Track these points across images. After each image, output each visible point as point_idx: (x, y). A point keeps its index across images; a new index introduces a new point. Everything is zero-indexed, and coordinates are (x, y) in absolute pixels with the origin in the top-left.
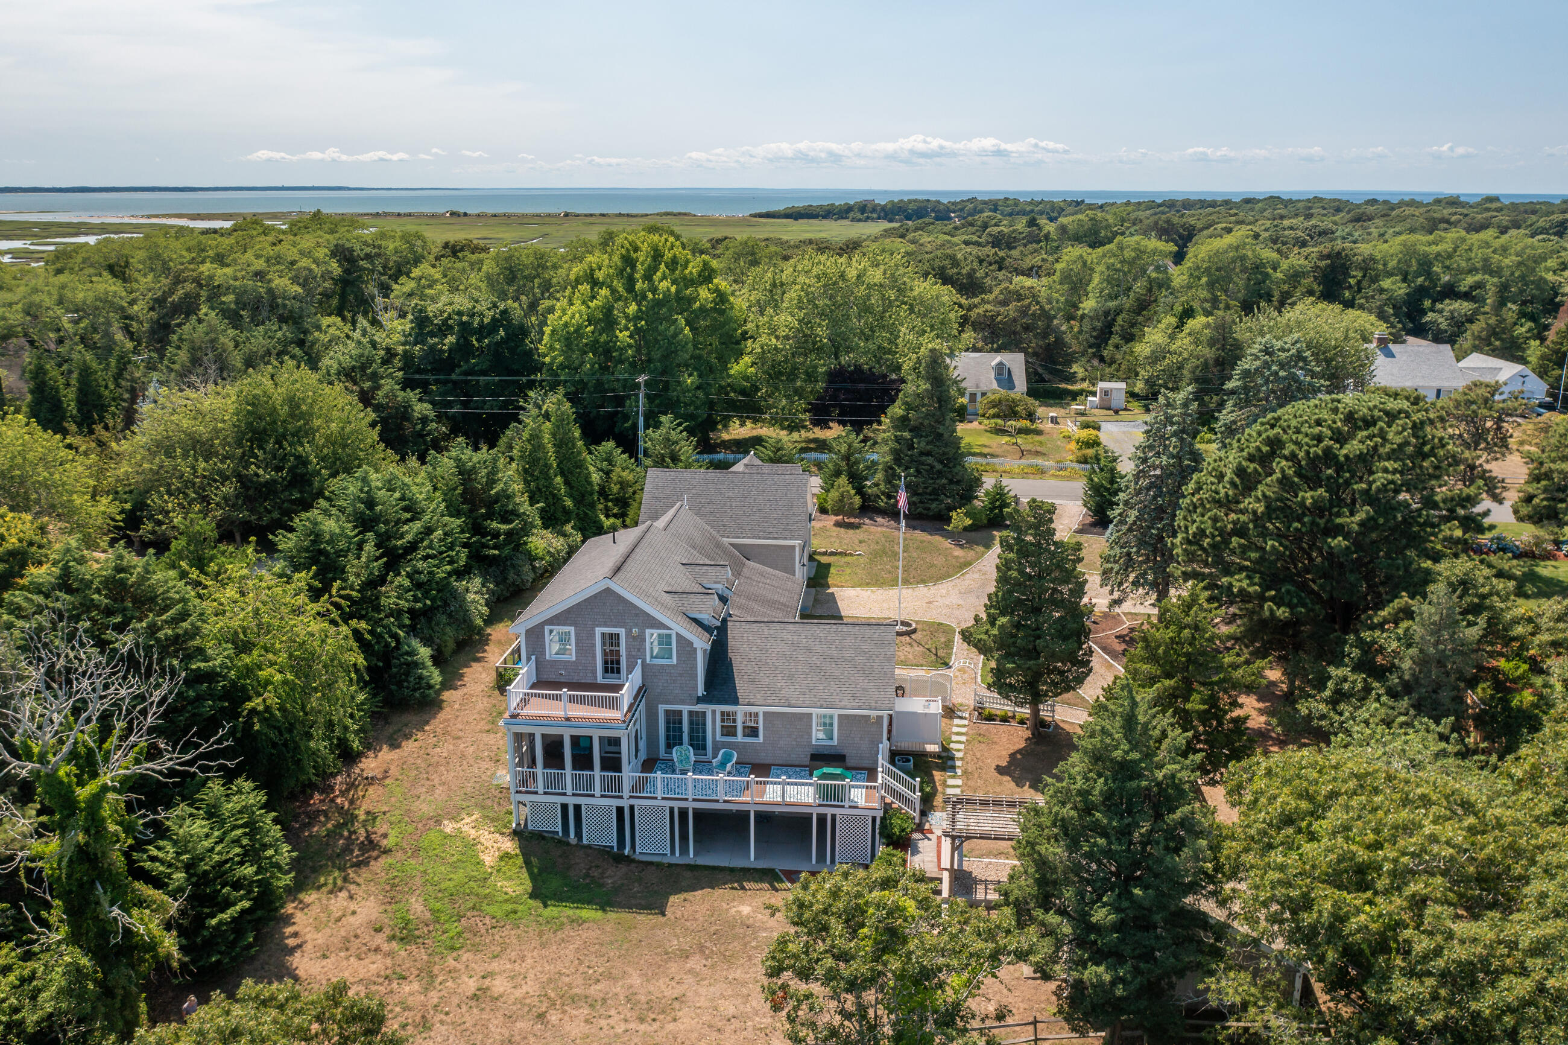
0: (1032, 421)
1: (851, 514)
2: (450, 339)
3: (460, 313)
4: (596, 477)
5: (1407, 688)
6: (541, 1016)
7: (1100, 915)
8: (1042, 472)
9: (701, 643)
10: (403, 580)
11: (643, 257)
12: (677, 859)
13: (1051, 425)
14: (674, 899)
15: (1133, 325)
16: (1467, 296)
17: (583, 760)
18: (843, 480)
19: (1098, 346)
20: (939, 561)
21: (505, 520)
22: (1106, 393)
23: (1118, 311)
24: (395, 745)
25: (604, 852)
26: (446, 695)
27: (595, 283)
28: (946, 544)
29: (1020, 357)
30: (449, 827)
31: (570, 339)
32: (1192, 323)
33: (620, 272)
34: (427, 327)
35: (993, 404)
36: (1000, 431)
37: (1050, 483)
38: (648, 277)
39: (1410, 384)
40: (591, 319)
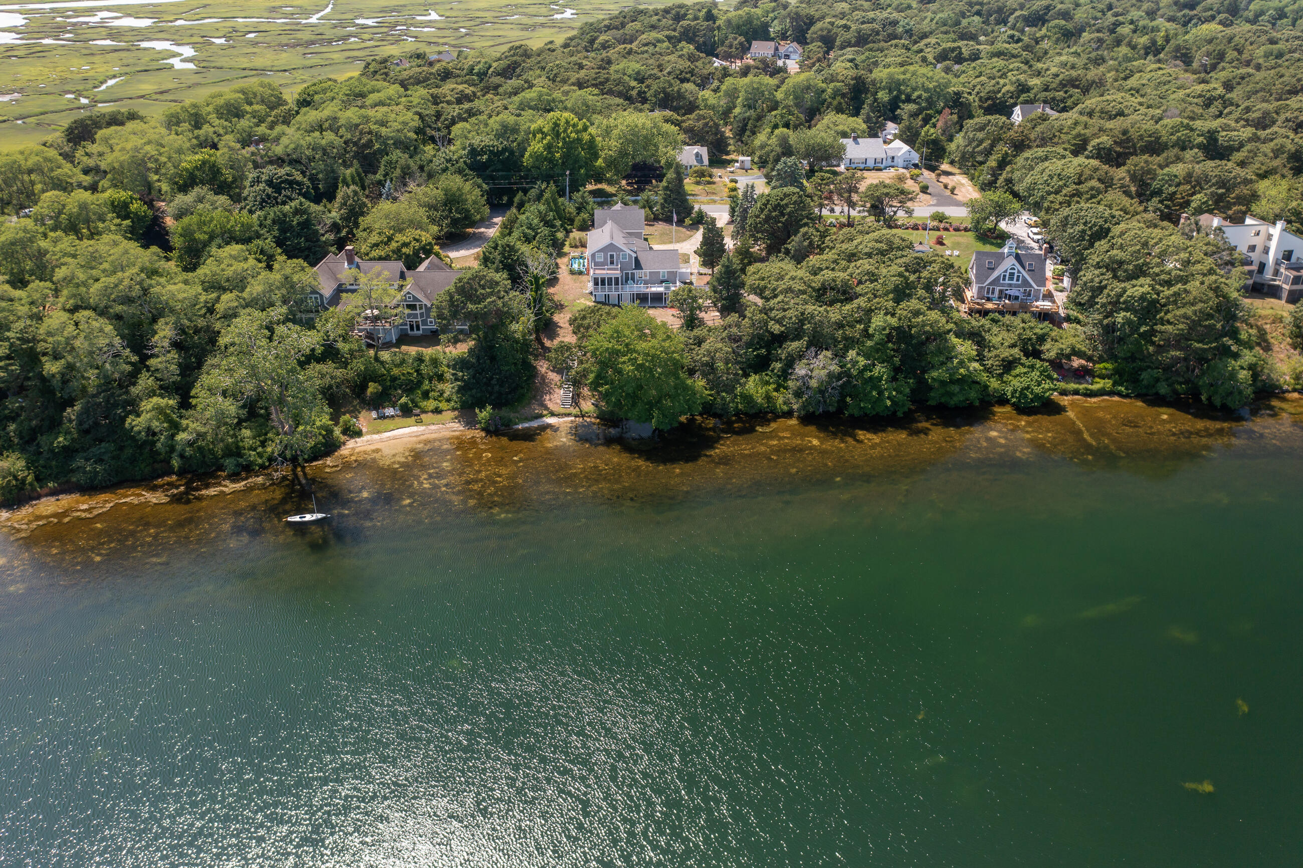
0: (711, 177)
1: (650, 221)
2: (485, 157)
3: (488, 146)
8: (715, 202)
9: (634, 255)
11: (561, 123)
13: (718, 179)
15: (754, 128)
16: (914, 101)
18: (647, 209)
19: (740, 135)
20: (682, 235)
22: (743, 162)
23: (749, 118)
24: (554, 287)
26: (558, 278)
27: (543, 133)
28: (683, 230)
29: (705, 149)
30: (578, 301)
31: (537, 157)
32: (777, 132)
33: (553, 129)
34: (474, 152)
35: (695, 172)
36: (698, 183)
37: (718, 206)
38: (565, 131)
39: (864, 157)
40: (544, 149)
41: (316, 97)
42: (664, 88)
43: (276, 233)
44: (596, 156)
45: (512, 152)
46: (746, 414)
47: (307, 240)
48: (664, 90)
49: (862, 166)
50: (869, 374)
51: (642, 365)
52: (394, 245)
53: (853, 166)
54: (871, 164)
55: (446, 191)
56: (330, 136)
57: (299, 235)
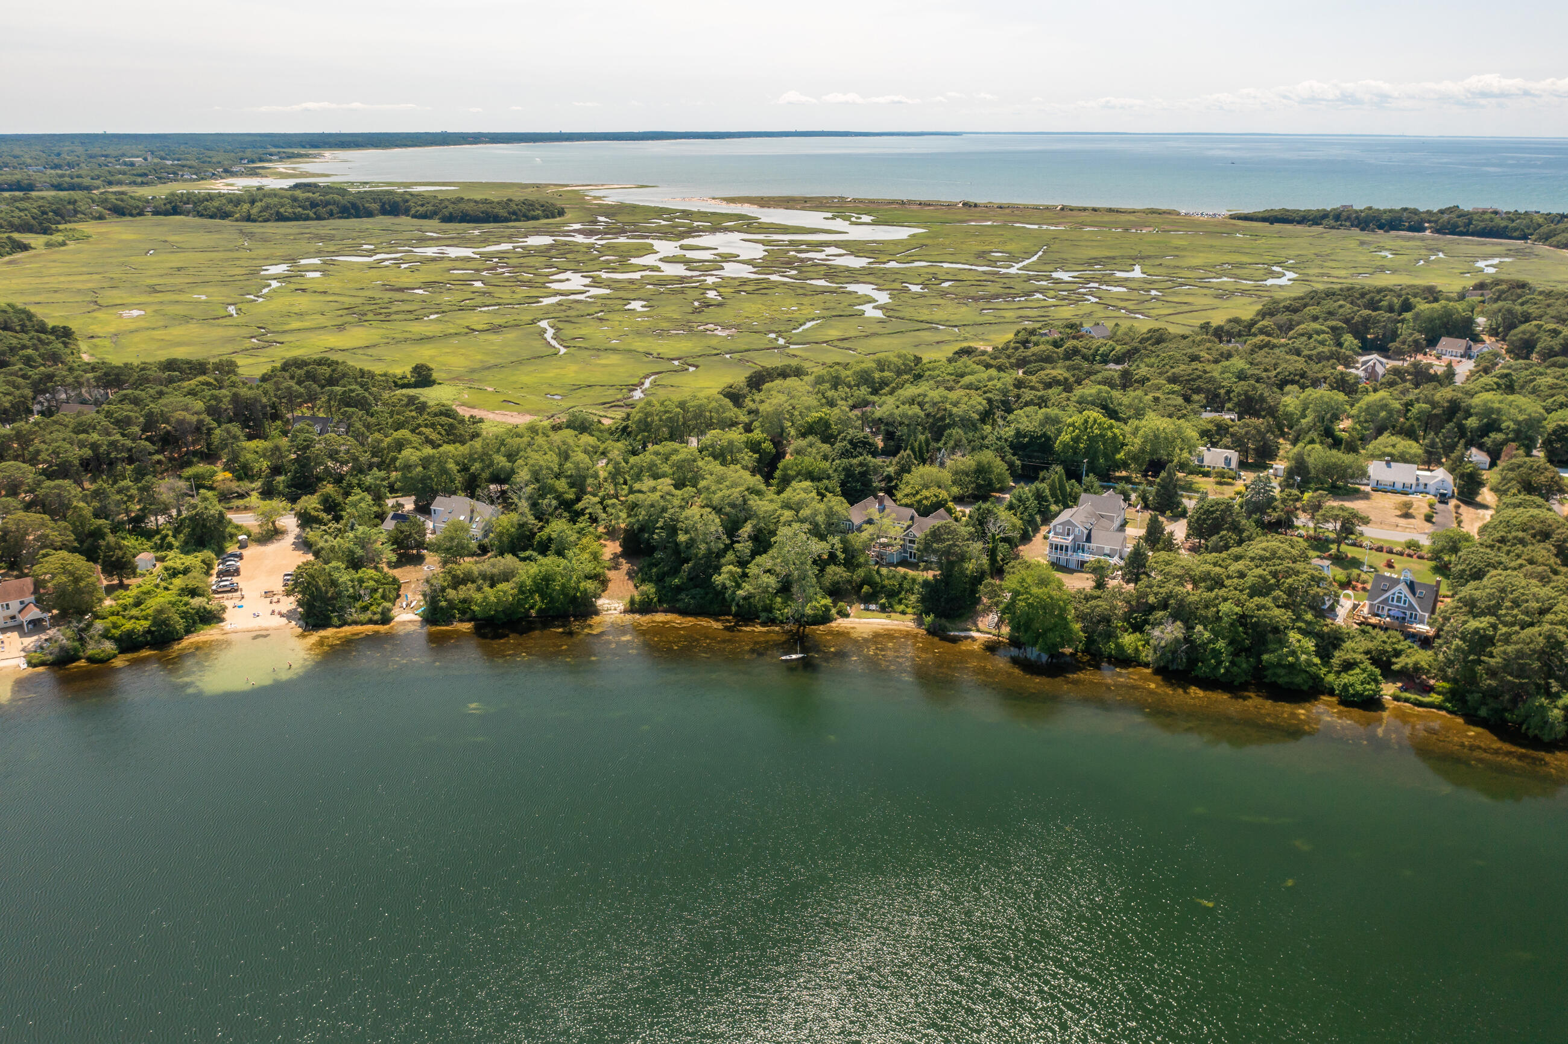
2: (1026, 439)
3: (1030, 431)
4: (1069, 490)
9: (1086, 532)
11: (1091, 420)
17: (1061, 549)
18: (1141, 500)
21: (1045, 501)
26: (1035, 537)
27: (1074, 426)
29: (1239, 453)
31: (1065, 445)
33: (1083, 424)
34: (1018, 434)
36: (1220, 483)
39: (1392, 480)
40: (1072, 439)
41: (927, 373)
42: (1247, 391)
43: (842, 477)
44: (1118, 450)
45: (1049, 438)
46: (1116, 659)
47: (862, 484)
48: (1246, 393)
49: (1388, 488)
50: (1212, 646)
51: (1032, 604)
52: (918, 497)
53: (1380, 487)
54: (1399, 486)
55: (979, 464)
56: (916, 409)
57: (858, 481)
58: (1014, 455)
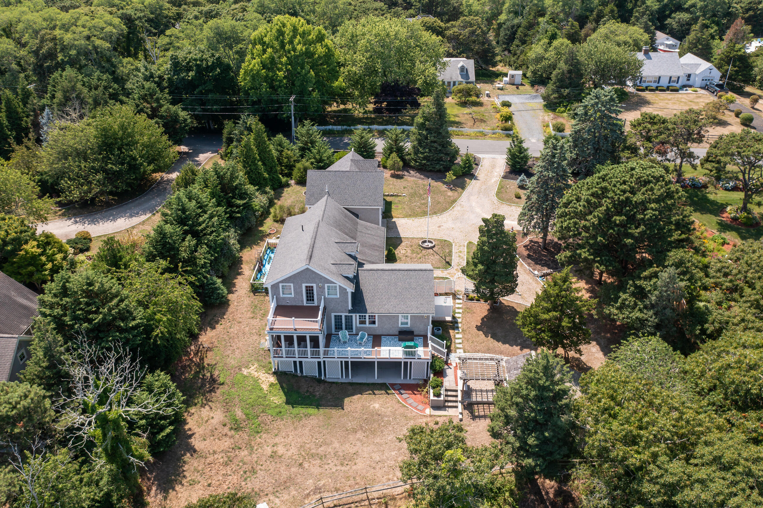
0: (478, 97)
1: (399, 170)
2: (192, 73)
3: (196, 60)
4: (275, 153)
5: (653, 306)
6: (301, 465)
7: (531, 441)
8: (484, 135)
9: (350, 289)
10: (205, 249)
11: (288, 30)
12: (344, 380)
13: (486, 98)
14: (347, 400)
15: (526, 35)
18: (394, 155)
19: (508, 44)
20: (441, 199)
21: (242, 198)
22: (513, 76)
23: (519, 26)
24: (213, 328)
25: (313, 378)
26: (230, 297)
27: (263, 44)
28: (444, 187)
29: (472, 62)
30: (245, 372)
31: (254, 76)
32: (556, 43)
33: (277, 39)
35: (460, 91)
36: (464, 104)
37: (488, 142)
38: (291, 42)
39: (657, 74)
40: (264, 66)
44: (334, 75)
45: (228, 68)
49: (654, 85)
53: (644, 85)
54: (665, 82)
58: (174, 102)
